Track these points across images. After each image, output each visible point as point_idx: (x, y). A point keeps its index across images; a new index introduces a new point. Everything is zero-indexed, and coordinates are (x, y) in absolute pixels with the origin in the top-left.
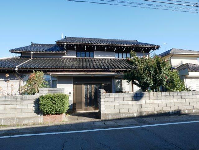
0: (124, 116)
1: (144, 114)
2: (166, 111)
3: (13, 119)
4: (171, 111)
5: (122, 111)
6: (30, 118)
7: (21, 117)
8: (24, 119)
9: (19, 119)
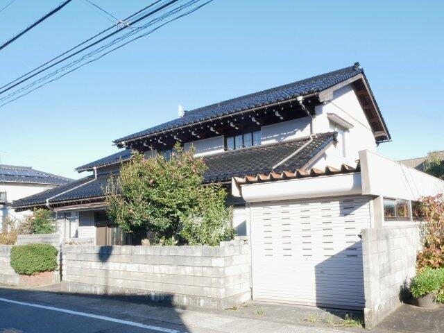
1: (111, 292)
2: (145, 293)
4: (153, 294)
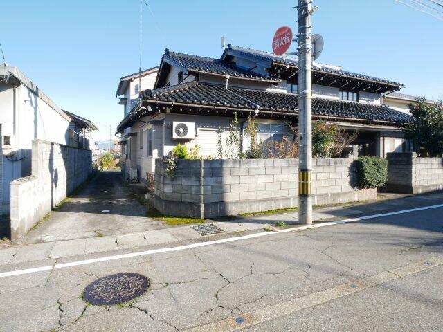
0: (432, 188)
3: (326, 195)
5: (437, 183)
6: (345, 194)
7: (335, 192)
8: (338, 195)
9: (334, 195)
